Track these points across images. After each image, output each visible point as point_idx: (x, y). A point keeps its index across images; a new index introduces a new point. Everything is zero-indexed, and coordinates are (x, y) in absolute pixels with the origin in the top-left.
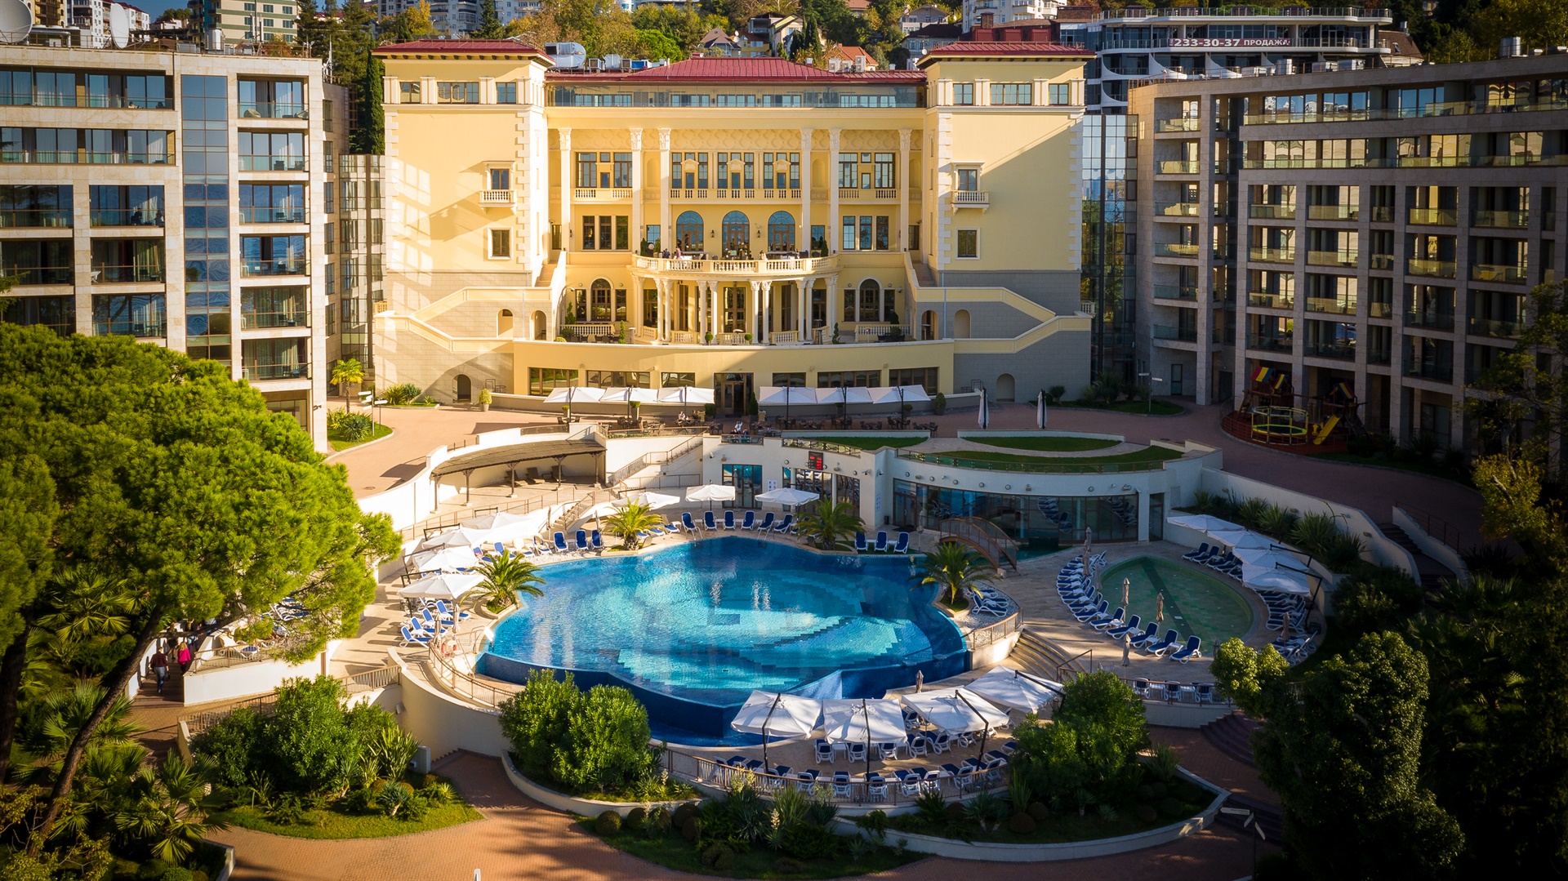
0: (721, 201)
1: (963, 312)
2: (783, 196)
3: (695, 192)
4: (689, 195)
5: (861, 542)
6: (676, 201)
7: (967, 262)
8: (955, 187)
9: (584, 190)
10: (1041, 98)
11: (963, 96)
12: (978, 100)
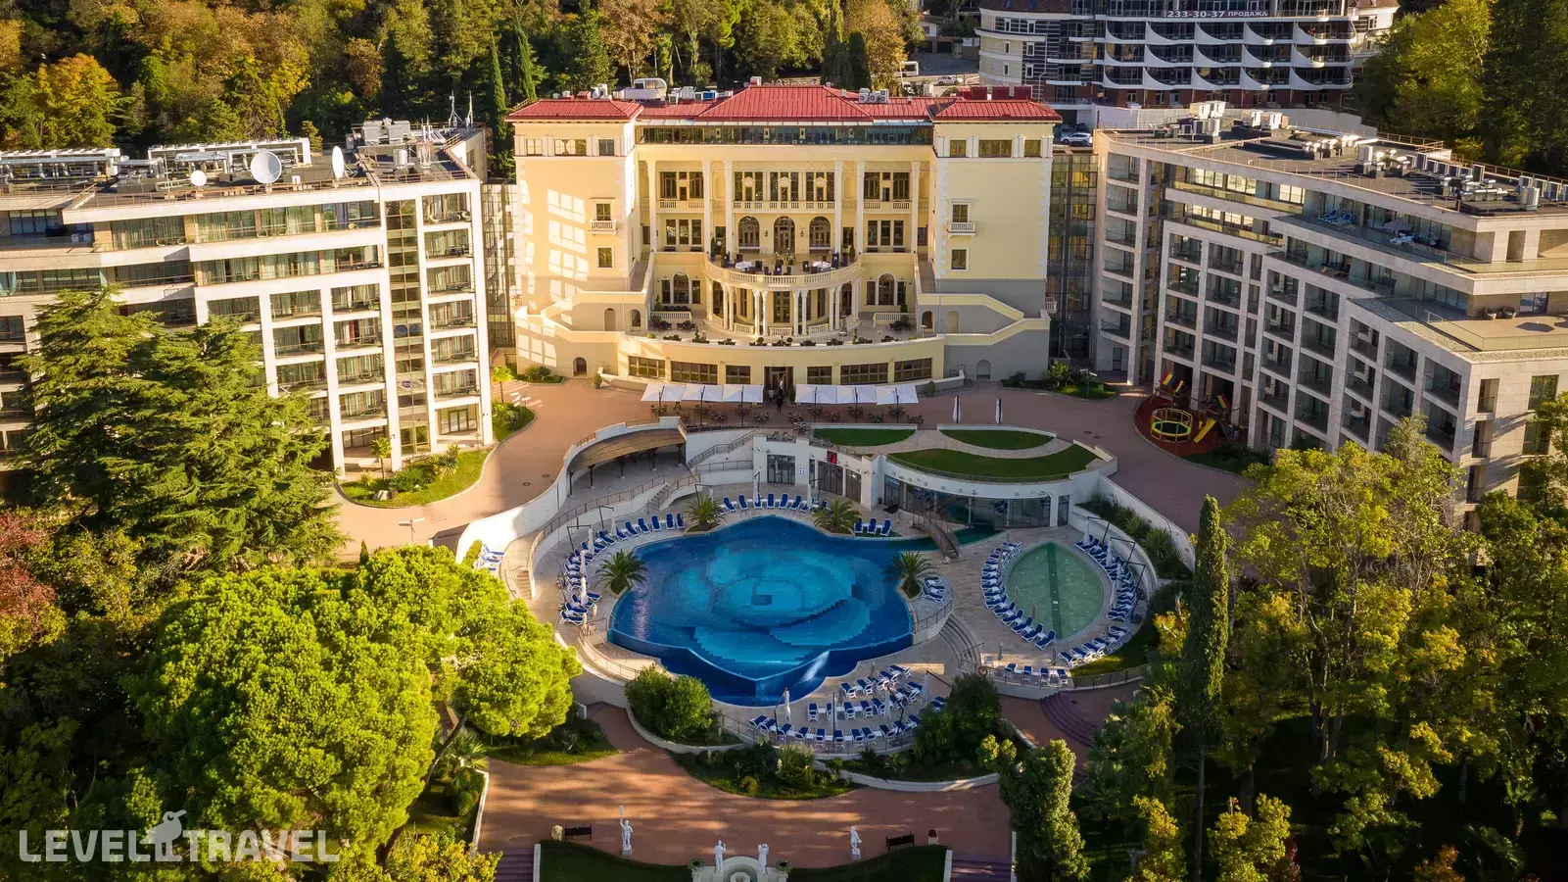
0: (773, 211)
1: (954, 312)
2: (820, 207)
3: (753, 204)
4: (748, 206)
5: (859, 527)
6: (737, 211)
7: (958, 274)
8: (950, 217)
9: (667, 201)
10: (1018, 149)
11: (958, 149)
12: (968, 153)
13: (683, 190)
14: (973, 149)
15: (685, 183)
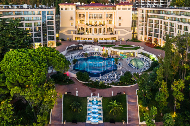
0: (94, 19)
7: (120, 26)
8: (118, 18)
9: (80, 18)
10: (127, 9)
11: (119, 9)
12: (121, 10)
13: (82, 16)
14: (121, 9)
15: (82, 15)
